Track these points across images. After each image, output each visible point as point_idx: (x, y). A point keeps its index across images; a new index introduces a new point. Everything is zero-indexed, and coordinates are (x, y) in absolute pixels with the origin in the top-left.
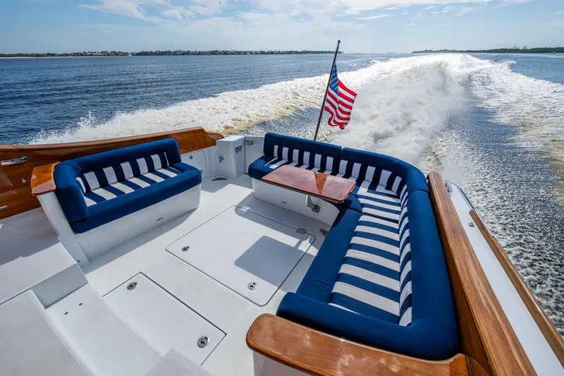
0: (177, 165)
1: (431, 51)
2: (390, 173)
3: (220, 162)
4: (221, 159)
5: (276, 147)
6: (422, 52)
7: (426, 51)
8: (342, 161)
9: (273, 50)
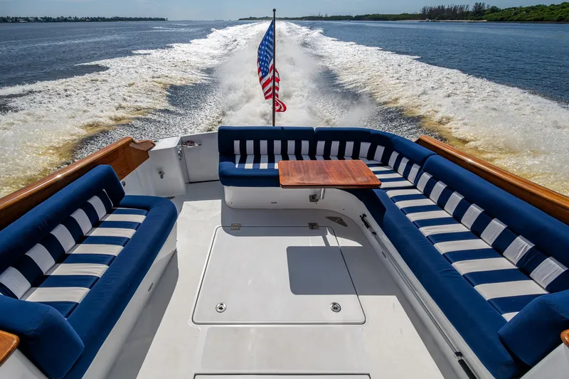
0: (123, 201)
1: (255, 19)
2: (369, 144)
3: (162, 177)
4: (161, 174)
5: (237, 143)
6: (246, 19)
7: (251, 19)
8: (319, 142)
9: (66, 16)
